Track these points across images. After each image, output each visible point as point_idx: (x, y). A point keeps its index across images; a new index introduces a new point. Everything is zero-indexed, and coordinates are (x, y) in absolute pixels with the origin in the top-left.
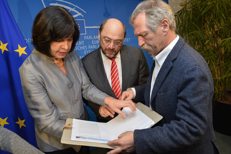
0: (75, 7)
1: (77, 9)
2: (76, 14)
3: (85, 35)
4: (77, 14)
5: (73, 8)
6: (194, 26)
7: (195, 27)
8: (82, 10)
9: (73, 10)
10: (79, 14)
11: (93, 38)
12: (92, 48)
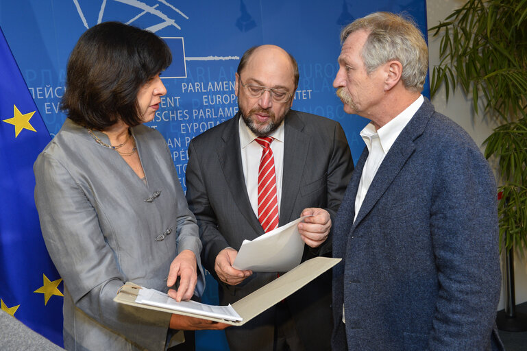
0: (157, 2)
1: (162, 8)
2: (161, 21)
3: (183, 80)
4: (164, 21)
5: (151, 6)
8: (177, 10)
9: (152, 10)
10: (170, 22)
11: (206, 88)
12: (202, 117)
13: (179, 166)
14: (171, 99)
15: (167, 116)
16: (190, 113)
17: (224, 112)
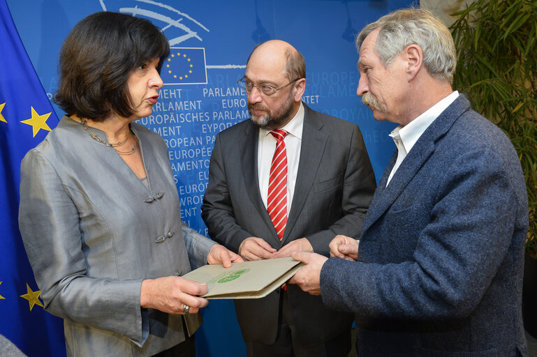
0: (181, 16)
1: (185, 22)
2: (184, 33)
3: (204, 86)
4: (187, 33)
5: (176, 20)
6: (485, 67)
7: (488, 69)
8: (199, 24)
9: (176, 24)
10: (193, 34)
11: (225, 93)
12: (221, 118)
13: (201, 161)
14: (193, 103)
15: (189, 118)
16: (211, 115)
17: (241, 114)
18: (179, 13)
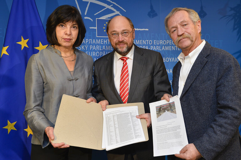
0: (112, 4)
8: (121, 8)
9: (110, 7)
10: (117, 13)
18: (111, 2)
